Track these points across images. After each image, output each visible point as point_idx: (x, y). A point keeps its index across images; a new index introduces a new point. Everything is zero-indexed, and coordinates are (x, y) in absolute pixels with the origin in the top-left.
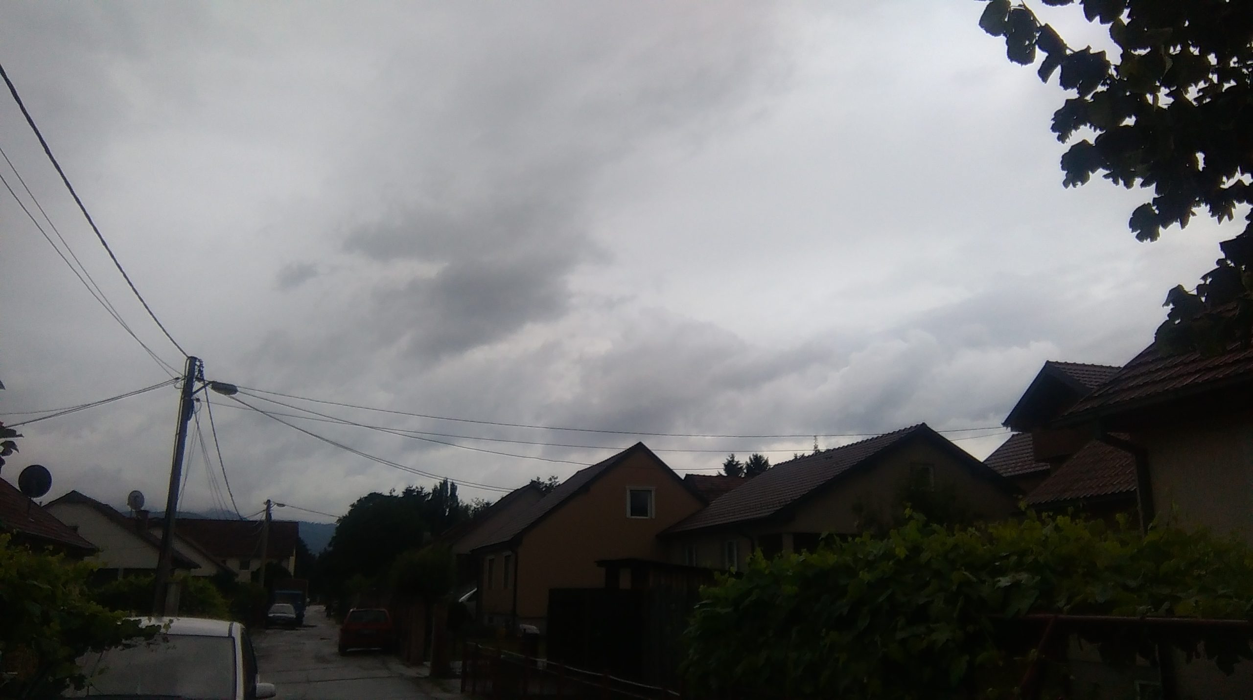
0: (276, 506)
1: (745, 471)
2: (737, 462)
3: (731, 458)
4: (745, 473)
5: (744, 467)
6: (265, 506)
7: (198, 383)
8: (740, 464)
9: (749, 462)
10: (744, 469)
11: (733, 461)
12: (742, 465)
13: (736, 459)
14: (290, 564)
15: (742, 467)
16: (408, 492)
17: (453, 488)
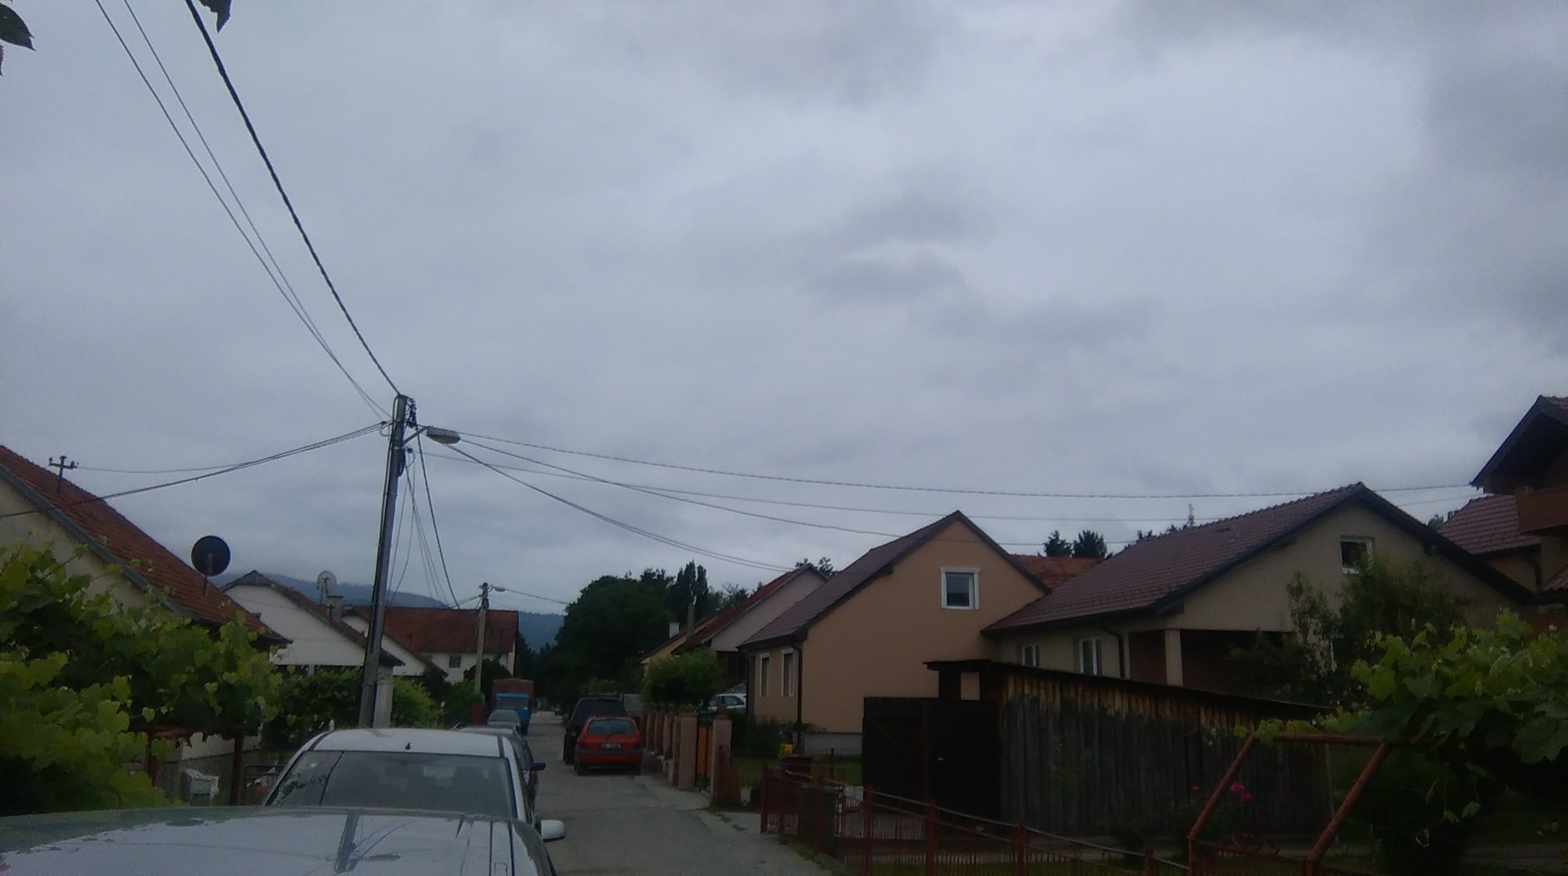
0: (494, 590)
1: (1073, 552)
2: (1063, 541)
3: (1054, 536)
4: (1073, 555)
5: (1072, 547)
6: (481, 591)
7: (410, 429)
8: (1067, 544)
9: (1078, 540)
10: (1072, 550)
11: (1057, 539)
12: (1068, 546)
13: (1061, 538)
14: (509, 662)
15: (1068, 548)
16: (647, 576)
17: (702, 572)
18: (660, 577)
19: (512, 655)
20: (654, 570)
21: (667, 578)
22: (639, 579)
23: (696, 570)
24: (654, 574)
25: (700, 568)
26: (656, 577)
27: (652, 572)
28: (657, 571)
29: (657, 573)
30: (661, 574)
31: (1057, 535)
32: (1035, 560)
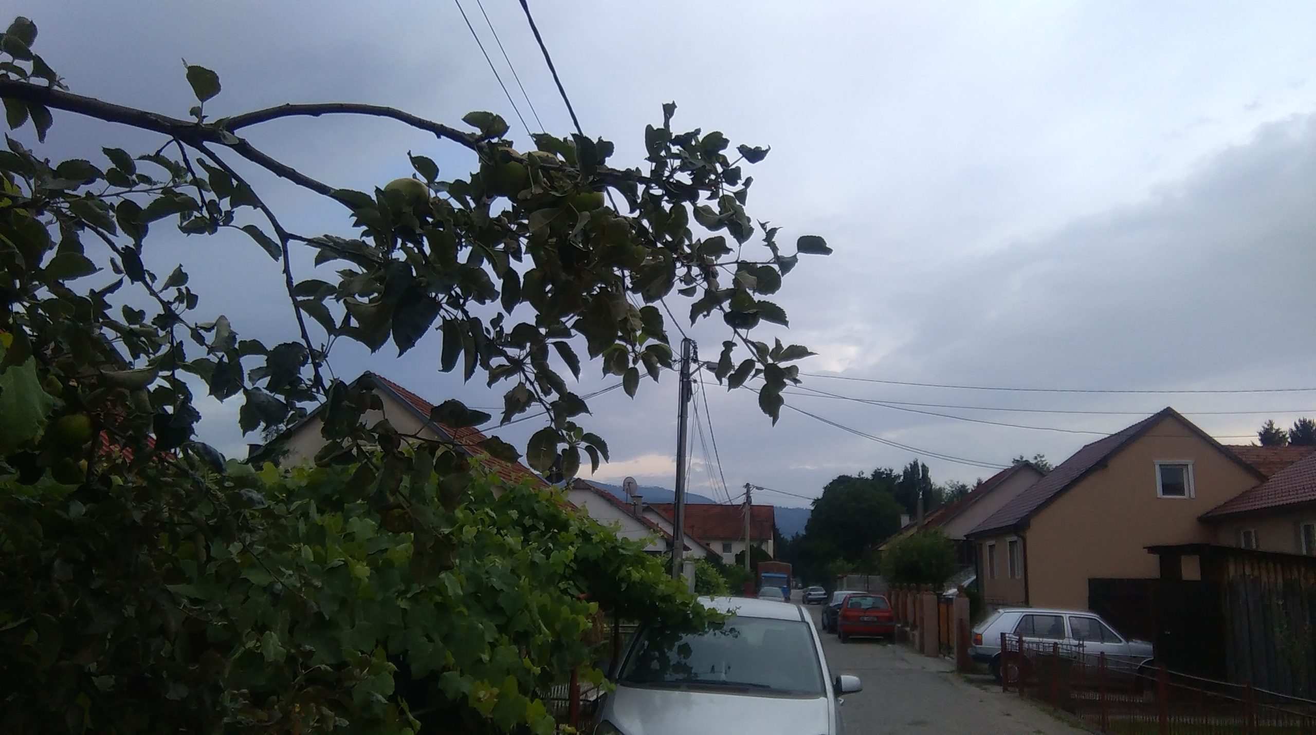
0: (755, 489)
1: (1289, 440)
2: (1278, 430)
3: (1268, 425)
4: (1289, 443)
5: (1288, 436)
6: (745, 490)
7: (694, 364)
8: (1281, 432)
9: (1294, 429)
10: (1288, 438)
11: (1272, 428)
12: (1284, 434)
13: (1275, 427)
14: (769, 547)
15: (1284, 436)
16: (877, 474)
17: (925, 469)
18: (889, 475)
19: (771, 542)
20: (883, 470)
21: (895, 476)
22: (870, 477)
23: (920, 468)
24: (883, 473)
25: (923, 466)
26: (885, 476)
27: (881, 471)
28: (886, 470)
29: (886, 472)
30: (889, 472)
31: (1271, 424)
32: (1250, 450)
